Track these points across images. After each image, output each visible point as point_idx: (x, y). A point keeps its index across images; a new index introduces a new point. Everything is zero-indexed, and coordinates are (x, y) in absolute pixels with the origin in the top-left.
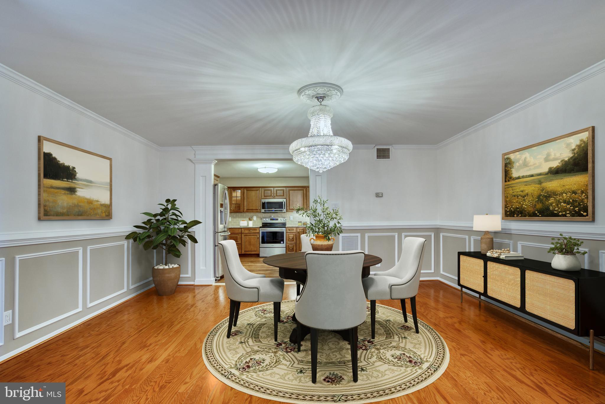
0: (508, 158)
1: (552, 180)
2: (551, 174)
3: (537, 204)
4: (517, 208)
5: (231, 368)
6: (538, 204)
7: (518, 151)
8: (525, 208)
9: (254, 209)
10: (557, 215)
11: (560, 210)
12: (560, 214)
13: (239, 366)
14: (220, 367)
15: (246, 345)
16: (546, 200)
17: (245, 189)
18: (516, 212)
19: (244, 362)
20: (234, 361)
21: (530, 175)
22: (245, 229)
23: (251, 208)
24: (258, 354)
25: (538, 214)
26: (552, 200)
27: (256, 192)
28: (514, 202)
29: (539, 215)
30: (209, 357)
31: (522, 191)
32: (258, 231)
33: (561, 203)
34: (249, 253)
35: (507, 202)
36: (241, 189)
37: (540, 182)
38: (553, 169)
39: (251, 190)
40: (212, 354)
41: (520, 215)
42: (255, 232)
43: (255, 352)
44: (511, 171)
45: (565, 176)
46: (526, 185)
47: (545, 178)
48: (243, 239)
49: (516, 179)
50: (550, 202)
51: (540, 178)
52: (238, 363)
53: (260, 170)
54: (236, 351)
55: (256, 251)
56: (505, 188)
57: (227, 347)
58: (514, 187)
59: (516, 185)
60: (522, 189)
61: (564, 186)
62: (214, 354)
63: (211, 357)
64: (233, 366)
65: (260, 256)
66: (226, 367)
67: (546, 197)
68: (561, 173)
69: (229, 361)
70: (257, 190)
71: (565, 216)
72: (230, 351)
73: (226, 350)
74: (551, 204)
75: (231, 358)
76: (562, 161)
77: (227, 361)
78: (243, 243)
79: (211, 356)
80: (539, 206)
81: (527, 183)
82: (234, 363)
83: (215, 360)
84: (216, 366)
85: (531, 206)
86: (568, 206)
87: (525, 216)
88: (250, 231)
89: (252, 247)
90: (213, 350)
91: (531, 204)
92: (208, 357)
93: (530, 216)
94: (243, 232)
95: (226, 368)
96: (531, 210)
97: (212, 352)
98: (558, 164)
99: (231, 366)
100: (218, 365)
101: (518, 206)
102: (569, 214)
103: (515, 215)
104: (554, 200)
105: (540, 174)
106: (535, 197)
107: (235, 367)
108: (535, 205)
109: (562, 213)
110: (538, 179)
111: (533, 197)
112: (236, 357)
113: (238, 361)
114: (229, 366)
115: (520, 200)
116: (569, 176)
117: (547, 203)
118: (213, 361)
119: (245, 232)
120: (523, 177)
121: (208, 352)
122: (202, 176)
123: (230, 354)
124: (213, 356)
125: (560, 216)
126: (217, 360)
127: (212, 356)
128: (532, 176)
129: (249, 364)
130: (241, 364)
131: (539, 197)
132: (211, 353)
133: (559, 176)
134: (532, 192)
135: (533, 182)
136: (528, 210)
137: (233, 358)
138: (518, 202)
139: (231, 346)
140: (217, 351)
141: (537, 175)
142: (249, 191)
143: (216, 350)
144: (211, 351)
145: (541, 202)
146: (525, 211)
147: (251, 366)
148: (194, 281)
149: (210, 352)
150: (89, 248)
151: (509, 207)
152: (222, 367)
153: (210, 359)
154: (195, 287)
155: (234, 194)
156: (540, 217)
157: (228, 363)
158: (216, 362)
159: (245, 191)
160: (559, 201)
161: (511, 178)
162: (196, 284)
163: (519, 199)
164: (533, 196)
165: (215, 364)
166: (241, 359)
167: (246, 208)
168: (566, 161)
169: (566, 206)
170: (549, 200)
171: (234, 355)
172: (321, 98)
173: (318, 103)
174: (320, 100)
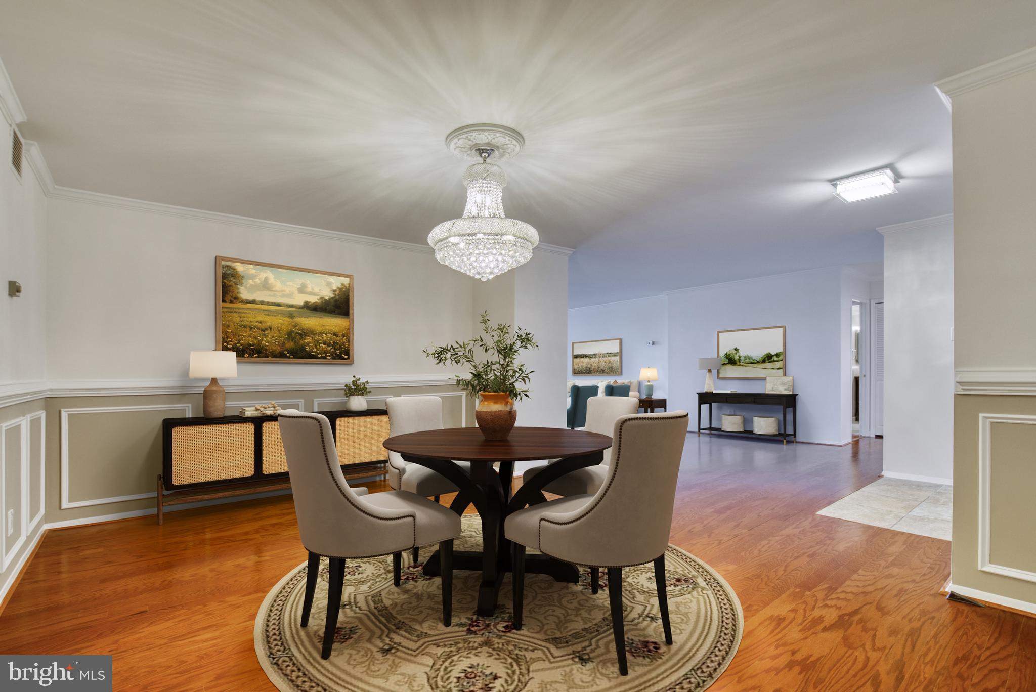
0: (229, 267)
1: (309, 316)
2: (307, 309)
3: (286, 342)
4: (251, 345)
5: (703, 589)
6: (288, 342)
7: (253, 264)
8: (266, 346)
10: (315, 357)
11: (318, 352)
12: (319, 356)
13: (691, 586)
14: (718, 596)
15: (651, 610)
16: (300, 339)
18: (248, 351)
19: (677, 588)
20: (692, 595)
21: (274, 303)
24: (648, 588)
25: (288, 355)
26: (308, 340)
28: (244, 336)
29: (290, 356)
30: (731, 619)
31: (261, 322)
33: (320, 343)
35: (226, 334)
37: (291, 316)
38: (310, 304)
40: (723, 621)
41: (257, 355)
43: (648, 593)
44: (238, 288)
45: (325, 316)
46: (268, 315)
47: (298, 311)
49: (247, 303)
50: (306, 341)
51: (292, 311)
52: (688, 591)
54: (678, 608)
56: (223, 312)
57: (686, 623)
58: (243, 313)
59: (245, 311)
60: (260, 319)
61: (323, 326)
62: (721, 620)
63: (727, 616)
64: (699, 590)
66: (709, 593)
67: (300, 335)
68: (321, 312)
69: (701, 598)
71: (325, 358)
72: (687, 613)
73: (693, 618)
74: (308, 344)
75: (694, 600)
76: (321, 298)
77: (704, 599)
79: (727, 619)
80: (290, 345)
81: (268, 313)
82: (695, 593)
83: (723, 609)
84: (726, 600)
85: (277, 343)
86: (329, 348)
87: (266, 356)
90: (718, 629)
91: (277, 341)
92: (733, 619)
93: (275, 356)
95: (710, 591)
96: (277, 349)
97: (723, 626)
98: (317, 301)
99: (701, 591)
100: (722, 599)
101: (253, 342)
102: (329, 356)
103: (246, 355)
104: (312, 339)
105: (292, 306)
106: (283, 333)
107: (697, 587)
108: (284, 343)
109: (321, 354)
110: (289, 311)
111: (280, 333)
112: (685, 599)
113: (687, 592)
114: (704, 592)
115: (256, 334)
116: (329, 316)
117: (302, 342)
118: (726, 609)
120: (262, 303)
121: (730, 630)
123: (690, 607)
124: (723, 617)
125: (319, 358)
126: (719, 608)
127: (724, 619)
128: (279, 305)
129: (675, 582)
130: (685, 586)
131: (290, 334)
132: (724, 624)
133: (318, 314)
134: (279, 325)
135: (281, 313)
136: (271, 349)
137: (691, 600)
138: (253, 336)
139: (679, 620)
140: (710, 624)
141: (287, 305)
143: (712, 626)
144: (724, 629)
145: (292, 340)
146: (266, 350)
147: (675, 579)
149: (726, 629)
151: (231, 341)
152: (716, 594)
153: (730, 615)
156: (292, 358)
157: (703, 597)
158: (722, 605)
160: (318, 342)
161: (236, 298)
163: (255, 332)
164: (279, 331)
165: (725, 603)
166: (680, 593)
168: (326, 300)
169: (327, 348)
170: (305, 339)
171: (687, 602)
172: (483, 152)
173: (481, 160)
174: (483, 155)
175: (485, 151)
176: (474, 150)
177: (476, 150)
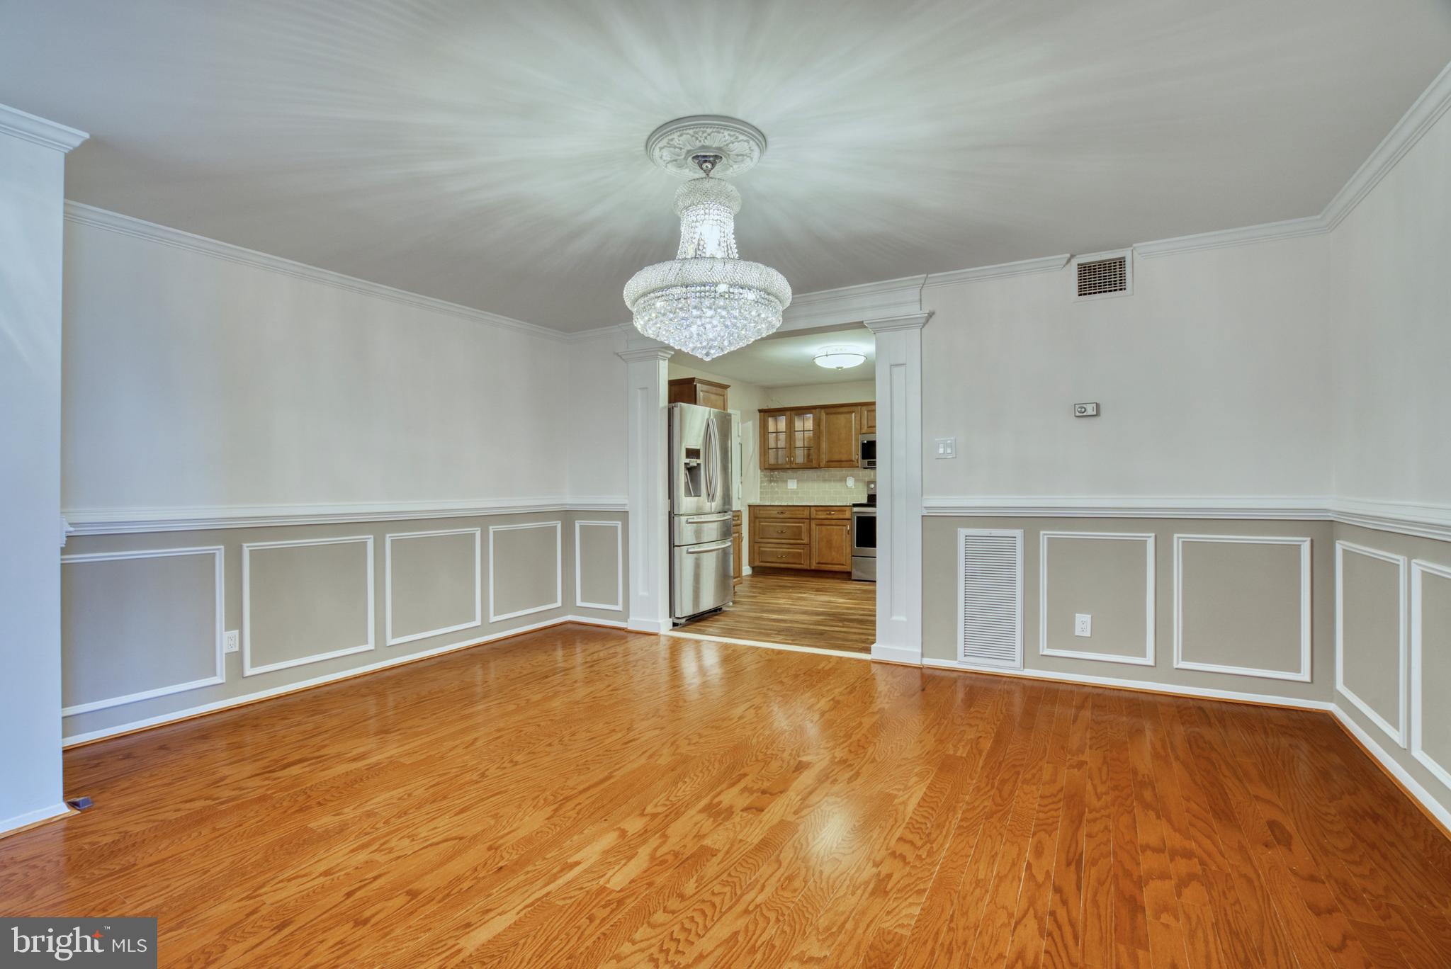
9: (843, 459)
17: (823, 411)
22: (818, 509)
23: (836, 457)
27: (848, 416)
32: (848, 515)
34: (827, 569)
36: (814, 411)
39: (835, 413)
42: (841, 517)
48: (813, 533)
53: (819, 362)
55: (843, 565)
65: (853, 578)
70: (852, 412)
78: (814, 544)
88: (830, 514)
89: (834, 553)
94: (812, 517)
119: (818, 517)
122: (640, 389)
142: (831, 416)
148: (627, 622)
150: (389, 538)
154: (629, 635)
155: (798, 424)
159: (824, 416)
162: (631, 625)
167: (824, 458)
172: (705, 161)
173: (702, 174)
174: (704, 166)
175: (707, 160)
176: (690, 158)
177: (694, 158)
